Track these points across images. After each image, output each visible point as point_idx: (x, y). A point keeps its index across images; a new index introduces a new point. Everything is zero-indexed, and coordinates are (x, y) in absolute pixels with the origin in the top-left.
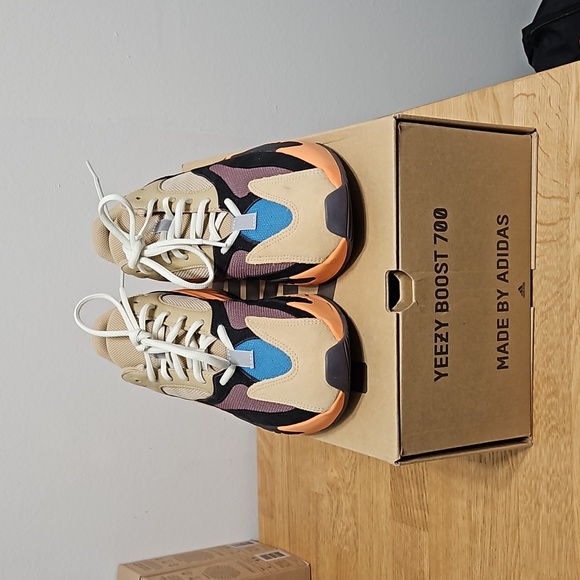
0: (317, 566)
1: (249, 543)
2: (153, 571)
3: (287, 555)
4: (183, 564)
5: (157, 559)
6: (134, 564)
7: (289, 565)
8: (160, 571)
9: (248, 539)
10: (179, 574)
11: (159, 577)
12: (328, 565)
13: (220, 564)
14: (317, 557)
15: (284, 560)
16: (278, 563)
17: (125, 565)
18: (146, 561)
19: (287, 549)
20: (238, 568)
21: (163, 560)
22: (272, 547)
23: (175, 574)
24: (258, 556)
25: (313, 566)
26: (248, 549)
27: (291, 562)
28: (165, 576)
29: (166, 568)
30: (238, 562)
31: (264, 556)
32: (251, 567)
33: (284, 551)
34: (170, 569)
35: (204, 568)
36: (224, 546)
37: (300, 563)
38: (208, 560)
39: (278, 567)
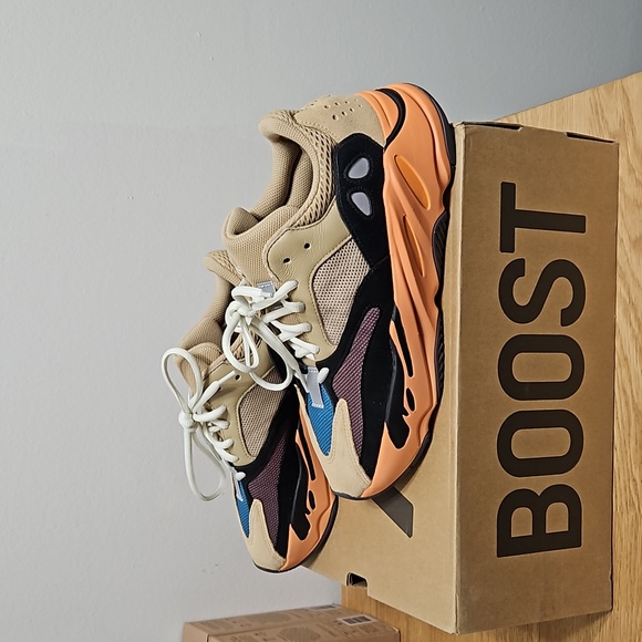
0: (408, 633)
1: (330, 606)
2: (222, 630)
3: (373, 620)
4: (256, 625)
5: (227, 619)
6: (202, 623)
7: (375, 630)
8: (231, 630)
9: (329, 603)
10: (252, 634)
11: (229, 636)
12: (420, 631)
13: (298, 626)
14: (408, 623)
15: (369, 625)
16: (363, 627)
17: (192, 624)
18: (215, 621)
19: (374, 614)
20: (318, 631)
21: (234, 620)
22: (356, 612)
23: (247, 634)
24: (340, 619)
25: (404, 633)
26: (330, 612)
27: (377, 627)
28: (237, 636)
29: (237, 627)
30: (318, 625)
31: (348, 621)
32: (331, 630)
33: (370, 615)
34: (242, 629)
35: (280, 630)
36: (301, 609)
37: (388, 629)
38: (284, 622)
39: (364, 632)
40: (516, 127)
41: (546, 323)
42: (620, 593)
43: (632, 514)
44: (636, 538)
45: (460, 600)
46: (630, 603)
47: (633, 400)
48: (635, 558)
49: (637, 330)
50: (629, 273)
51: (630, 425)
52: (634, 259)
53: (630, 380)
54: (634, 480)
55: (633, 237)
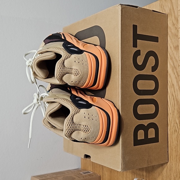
0: (103, 176)
1: (78, 169)
2: (44, 178)
4: (55, 176)
5: (45, 174)
6: (37, 176)
7: (92, 176)
8: (46, 178)
9: (77, 168)
10: (53, 179)
12: (107, 175)
13: (68, 176)
14: (103, 173)
15: (91, 174)
16: (89, 175)
17: (34, 176)
18: (41, 175)
20: (74, 177)
21: (48, 175)
22: (86, 170)
23: (52, 179)
24: (81, 173)
25: (101, 176)
26: (78, 171)
27: (93, 175)
29: (48, 177)
30: (74, 175)
31: (84, 173)
32: (79, 176)
33: (91, 171)
34: (50, 177)
35: (62, 177)
36: (69, 170)
37: (96, 175)
38: (64, 174)
39: (89, 176)
40: (137, 7)
41: (147, 71)
42: (173, 160)
43: (176, 134)
44: (178, 142)
45: (123, 160)
46: (176, 162)
47: (176, 98)
48: (178, 148)
49: (177, 76)
50: (173, 57)
51: (175, 106)
52: (175, 53)
53: (175, 92)
54: (177, 123)
55: (175, 46)
